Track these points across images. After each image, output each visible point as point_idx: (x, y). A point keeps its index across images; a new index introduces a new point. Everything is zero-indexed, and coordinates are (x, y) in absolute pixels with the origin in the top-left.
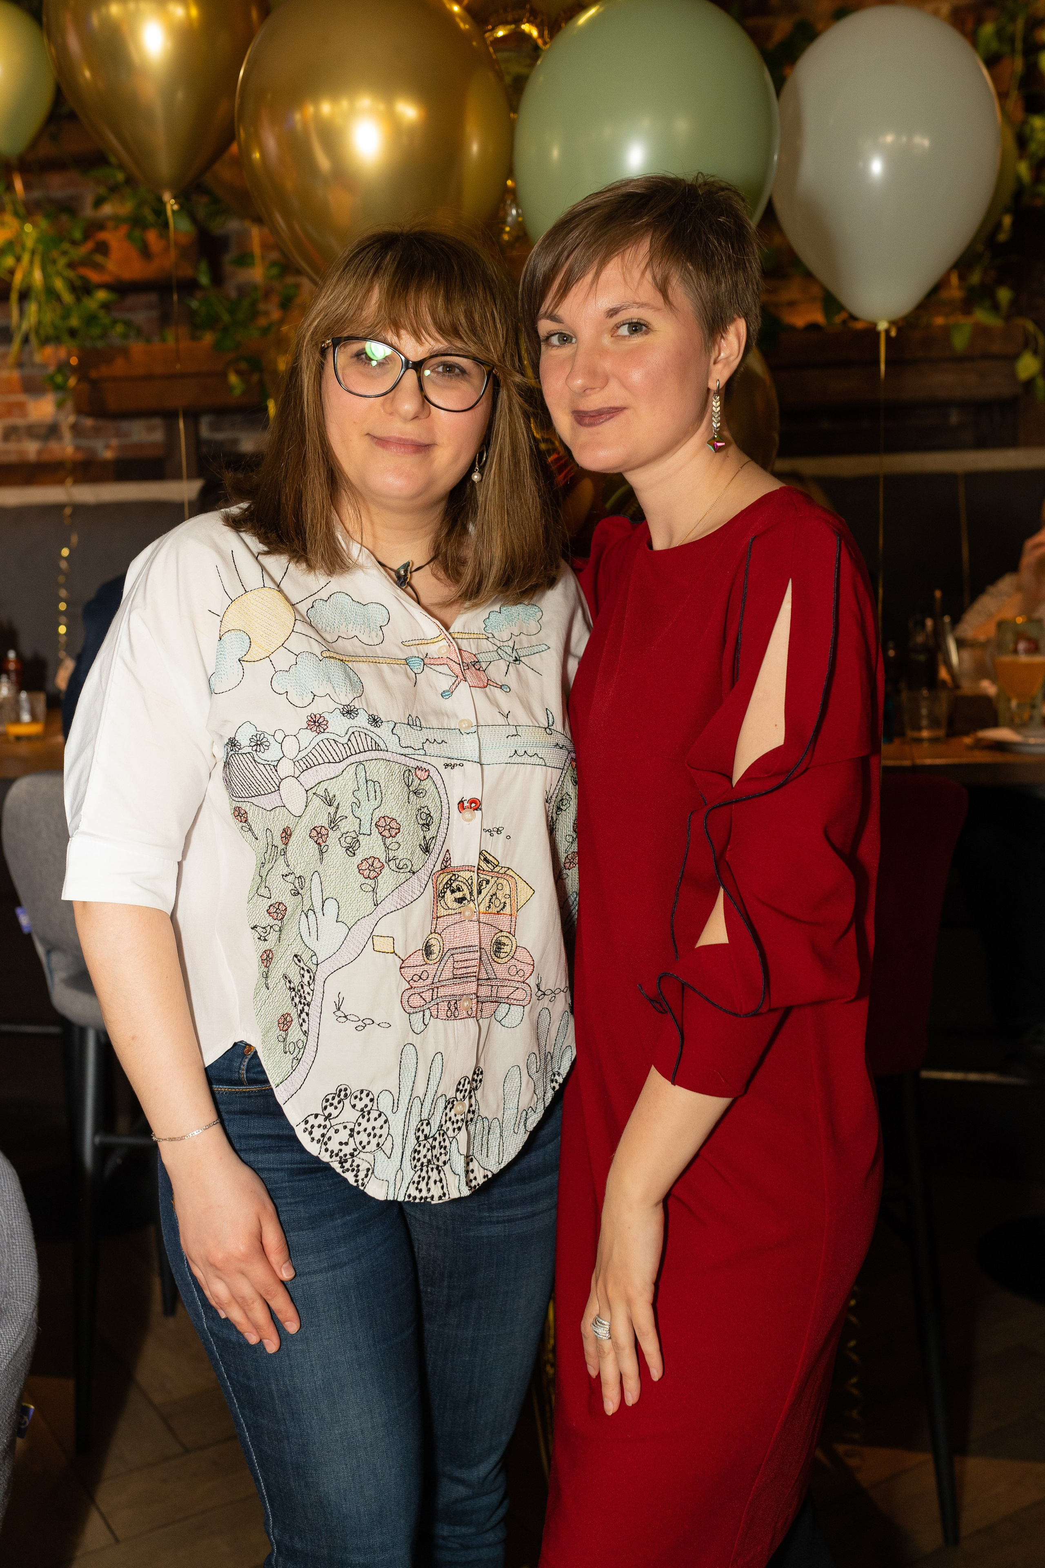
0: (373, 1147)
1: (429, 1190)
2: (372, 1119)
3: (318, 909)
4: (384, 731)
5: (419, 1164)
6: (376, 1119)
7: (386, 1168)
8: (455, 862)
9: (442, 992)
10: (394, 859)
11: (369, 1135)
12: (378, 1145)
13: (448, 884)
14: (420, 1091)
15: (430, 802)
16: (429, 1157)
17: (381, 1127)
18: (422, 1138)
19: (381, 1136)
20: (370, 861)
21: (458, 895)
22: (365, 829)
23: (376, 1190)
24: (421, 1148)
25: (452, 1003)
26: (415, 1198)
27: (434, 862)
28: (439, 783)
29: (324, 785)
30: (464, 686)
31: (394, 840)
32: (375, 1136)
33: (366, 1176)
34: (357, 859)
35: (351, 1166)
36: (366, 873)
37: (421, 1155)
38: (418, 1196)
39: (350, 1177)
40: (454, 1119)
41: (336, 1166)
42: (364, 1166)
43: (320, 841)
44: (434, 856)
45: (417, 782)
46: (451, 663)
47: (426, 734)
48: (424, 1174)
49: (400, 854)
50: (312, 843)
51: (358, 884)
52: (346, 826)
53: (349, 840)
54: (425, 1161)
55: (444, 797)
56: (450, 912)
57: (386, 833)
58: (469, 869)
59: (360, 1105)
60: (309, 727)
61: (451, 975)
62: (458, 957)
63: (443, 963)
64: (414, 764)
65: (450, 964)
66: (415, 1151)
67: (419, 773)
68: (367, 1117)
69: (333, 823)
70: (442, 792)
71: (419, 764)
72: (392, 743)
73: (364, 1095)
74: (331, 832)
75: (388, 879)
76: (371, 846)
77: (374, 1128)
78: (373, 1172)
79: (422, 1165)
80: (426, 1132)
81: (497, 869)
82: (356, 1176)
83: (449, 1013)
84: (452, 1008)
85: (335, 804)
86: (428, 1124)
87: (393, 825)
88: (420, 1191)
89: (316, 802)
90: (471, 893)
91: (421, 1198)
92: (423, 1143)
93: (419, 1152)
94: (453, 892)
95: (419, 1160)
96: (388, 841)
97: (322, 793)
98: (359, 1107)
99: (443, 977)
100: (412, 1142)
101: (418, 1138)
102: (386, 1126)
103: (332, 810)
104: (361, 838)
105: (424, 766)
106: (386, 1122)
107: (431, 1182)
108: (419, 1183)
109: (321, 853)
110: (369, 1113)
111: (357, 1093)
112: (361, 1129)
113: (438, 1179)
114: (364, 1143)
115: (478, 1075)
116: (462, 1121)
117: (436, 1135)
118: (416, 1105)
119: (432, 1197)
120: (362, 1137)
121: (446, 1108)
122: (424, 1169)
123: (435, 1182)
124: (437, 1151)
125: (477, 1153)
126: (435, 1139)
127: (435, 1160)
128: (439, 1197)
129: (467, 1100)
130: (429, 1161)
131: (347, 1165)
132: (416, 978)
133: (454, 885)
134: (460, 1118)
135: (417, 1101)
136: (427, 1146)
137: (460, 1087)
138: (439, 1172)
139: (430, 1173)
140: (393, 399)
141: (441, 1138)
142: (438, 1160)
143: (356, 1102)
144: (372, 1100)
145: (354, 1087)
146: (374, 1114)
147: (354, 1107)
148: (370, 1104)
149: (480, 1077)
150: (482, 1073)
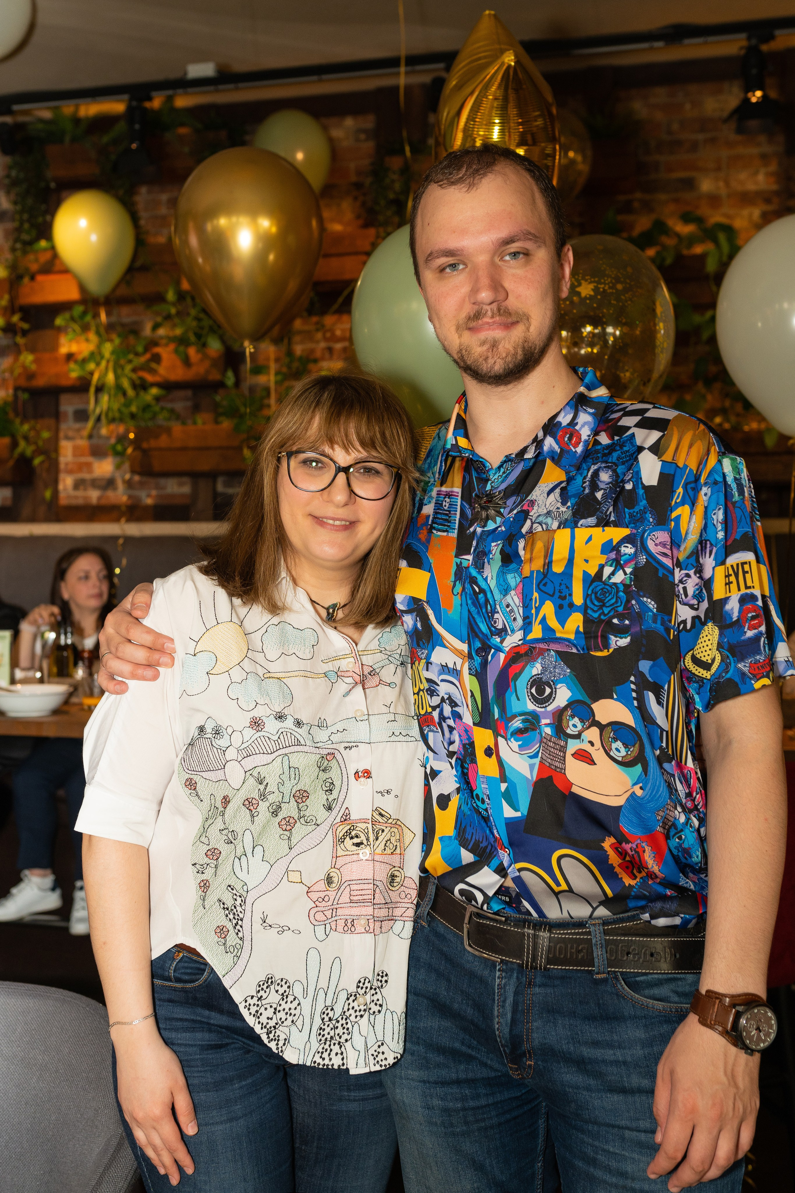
0: (288, 1022)
1: (330, 1059)
2: (289, 1002)
3: (249, 854)
4: (303, 731)
5: (323, 1039)
6: (291, 1002)
7: (298, 1039)
8: (354, 816)
9: (340, 912)
10: (304, 817)
11: (286, 1014)
12: (293, 1021)
13: (348, 832)
14: (323, 983)
15: (333, 775)
16: (332, 1033)
17: (296, 1009)
18: (327, 1019)
19: (295, 1015)
20: (287, 819)
21: (356, 840)
22: (286, 799)
23: (291, 1056)
24: (326, 1027)
25: (349, 921)
26: (319, 1064)
27: (335, 815)
28: (341, 761)
29: (257, 770)
31: (305, 804)
32: (290, 1015)
33: (284, 1044)
34: (279, 819)
35: (274, 1036)
36: (284, 827)
37: (326, 1032)
38: (322, 1063)
39: (273, 1046)
40: (356, 1008)
41: (263, 1037)
42: (282, 1037)
43: (251, 808)
44: (335, 812)
46: (354, 675)
48: (327, 1047)
49: (308, 813)
51: (277, 836)
52: (273, 798)
53: (274, 807)
54: (329, 1037)
55: (344, 769)
56: (348, 853)
57: (300, 800)
58: (365, 821)
59: (281, 991)
60: (251, 726)
61: (348, 900)
62: (353, 887)
63: (341, 891)
65: (347, 891)
66: (321, 1029)
68: (285, 1000)
69: (263, 796)
70: (343, 766)
73: (284, 983)
74: (261, 803)
75: (299, 830)
76: (289, 810)
77: (290, 1009)
78: (289, 1042)
79: (326, 1039)
80: (331, 1014)
81: (390, 821)
82: (277, 1045)
83: (346, 928)
84: (349, 925)
85: (265, 783)
86: (332, 1009)
87: (305, 794)
88: (324, 1059)
89: (251, 781)
90: (368, 840)
91: (324, 1065)
92: (327, 1024)
93: (324, 1030)
94: (352, 838)
95: (323, 1036)
96: (301, 805)
97: (256, 775)
98: (280, 992)
99: (341, 901)
100: (318, 1022)
101: (323, 1019)
102: (299, 1008)
103: (262, 787)
104: (283, 805)
106: (299, 1004)
107: (333, 1054)
108: (322, 1053)
109: (252, 816)
110: (287, 997)
111: (279, 981)
112: (281, 1008)
113: (339, 1052)
114: (283, 1019)
115: (382, 977)
116: (365, 1010)
117: (340, 1019)
118: (321, 994)
119: (333, 1065)
120: (282, 1015)
121: (348, 999)
122: (328, 1043)
123: (337, 1054)
124: (340, 1030)
125: (388, 1040)
126: (338, 1022)
127: (337, 1038)
128: (339, 1066)
129: (368, 995)
130: (332, 1038)
131: (271, 1036)
132: (320, 900)
133: (353, 833)
134: (362, 1008)
135: (321, 991)
136: (331, 1026)
137: (361, 985)
138: (341, 1047)
139: (332, 1047)
140: (329, 493)
141: (344, 1022)
142: (340, 1037)
143: (278, 988)
144: (289, 987)
145: (277, 977)
146: (291, 998)
147: (277, 991)
148: (288, 990)
149: (385, 978)
150: (387, 975)
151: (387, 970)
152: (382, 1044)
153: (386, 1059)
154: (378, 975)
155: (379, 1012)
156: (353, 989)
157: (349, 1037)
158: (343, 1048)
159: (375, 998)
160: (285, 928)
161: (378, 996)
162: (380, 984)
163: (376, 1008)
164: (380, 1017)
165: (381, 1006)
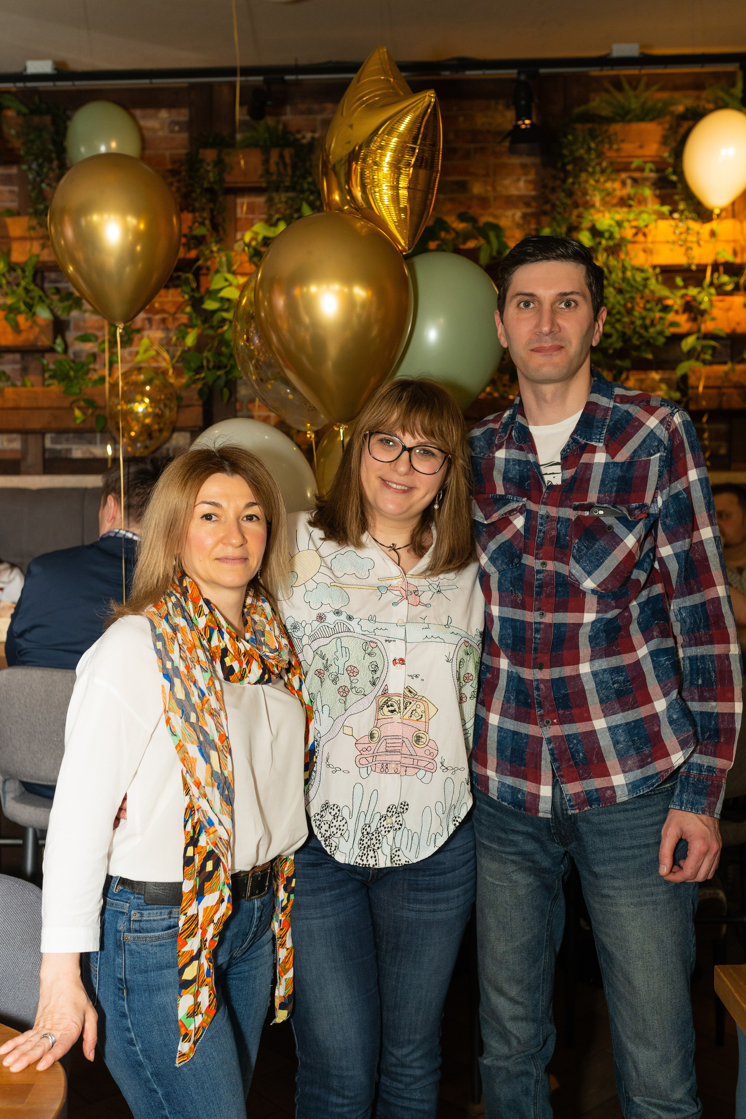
0: (338, 835)
1: (367, 861)
2: (339, 820)
3: (320, 710)
4: (354, 623)
5: (363, 847)
6: (341, 821)
7: (344, 846)
8: (391, 691)
9: (378, 758)
10: (355, 688)
11: (337, 829)
12: (341, 834)
13: (386, 703)
14: (364, 808)
15: (377, 659)
16: (369, 843)
17: (343, 826)
18: (365, 833)
19: (343, 830)
20: (343, 688)
21: (391, 708)
22: (341, 672)
23: (340, 858)
24: (364, 838)
25: (385, 765)
26: (359, 864)
27: (378, 690)
28: (383, 650)
29: (321, 649)
30: (405, 602)
31: (355, 678)
32: (340, 829)
33: (335, 849)
34: (338, 686)
35: (329, 843)
36: (342, 693)
37: (364, 842)
38: (362, 863)
39: (328, 849)
40: (386, 826)
41: (323, 843)
42: (334, 844)
43: (320, 676)
44: (378, 687)
45: (370, 648)
46: (402, 590)
47: (377, 625)
48: (365, 852)
49: (358, 685)
50: (316, 677)
51: (337, 699)
52: (333, 669)
53: (333, 676)
54: (367, 845)
55: (385, 657)
56: (385, 717)
57: (351, 674)
58: (399, 695)
60: (317, 620)
61: (385, 750)
62: (389, 741)
63: (380, 744)
64: (369, 639)
65: (384, 744)
66: (361, 840)
67: (371, 644)
68: (336, 819)
69: (326, 668)
70: (384, 654)
71: (372, 640)
72: (358, 629)
73: (335, 808)
74: (325, 672)
75: (352, 697)
76: (344, 680)
77: (340, 826)
78: (338, 848)
79: (365, 847)
80: (368, 830)
81: (416, 697)
82: (331, 849)
83: (382, 770)
84: (385, 767)
85: (326, 659)
86: (369, 826)
87: (355, 670)
88: (363, 861)
89: (317, 657)
90: (399, 708)
91: (363, 865)
92: (365, 836)
93: (363, 841)
94: (388, 706)
95: (363, 844)
96: (352, 678)
97: (319, 653)
98: (333, 814)
99: (380, 751)
100: (359, 835)
101: (363, 833)
102: (346, 825)
103: (325, 662)
104: (339, 675)
105: (375, 640)
106: (346, 823)
107: (369, 857)
108: (362, 856)
109: (322, 682)
110: (337, 817)
111: (332, 806)
112: (333, 825)
113: (373, 856)
114: (335, 832)
115: (404, 806)
116: (391, 827)
117: (374, 833)
118: (362, 816)
119: (369, 865)
120: (334, 829)
121: (380, 819)
122: (366, 849)
123: (372, 857)
124: (374, 841)
125: (403, 848)
126: (373, 835)
127: (372, 846)
128: (374, 865)
129: (394, 817)
130: (369, 846)
131: (327, 843)
132: (364, 750)
133: (389, 703)
134: (390, 826)
135: (363, 814)
136: (368, 838)
137: (390, 810)
138: (374, 852)
139: (369, 852)
140: (396, 464)
141: (377, 835)
142: (374, 846)
143: (331, 811)
144: (339, 811)
145: (331, 803)
146: (340, 818)
147: (330, 813)
148: (338, 813)
149: (406, 807)
150: (408, 805)
151: (408, 802)
152: (399, 850)
153: (400, 860)
154: (402, 804)
155: (399, 829)
156: (384, 812)
157: (380, 846)
158: (376, 853)
159: (398, 819)
160: (337, 769)
161: (400, 818)
162: (402, 810)
163: (398, 827)
164: (399, 833)
165: (401, 825)
